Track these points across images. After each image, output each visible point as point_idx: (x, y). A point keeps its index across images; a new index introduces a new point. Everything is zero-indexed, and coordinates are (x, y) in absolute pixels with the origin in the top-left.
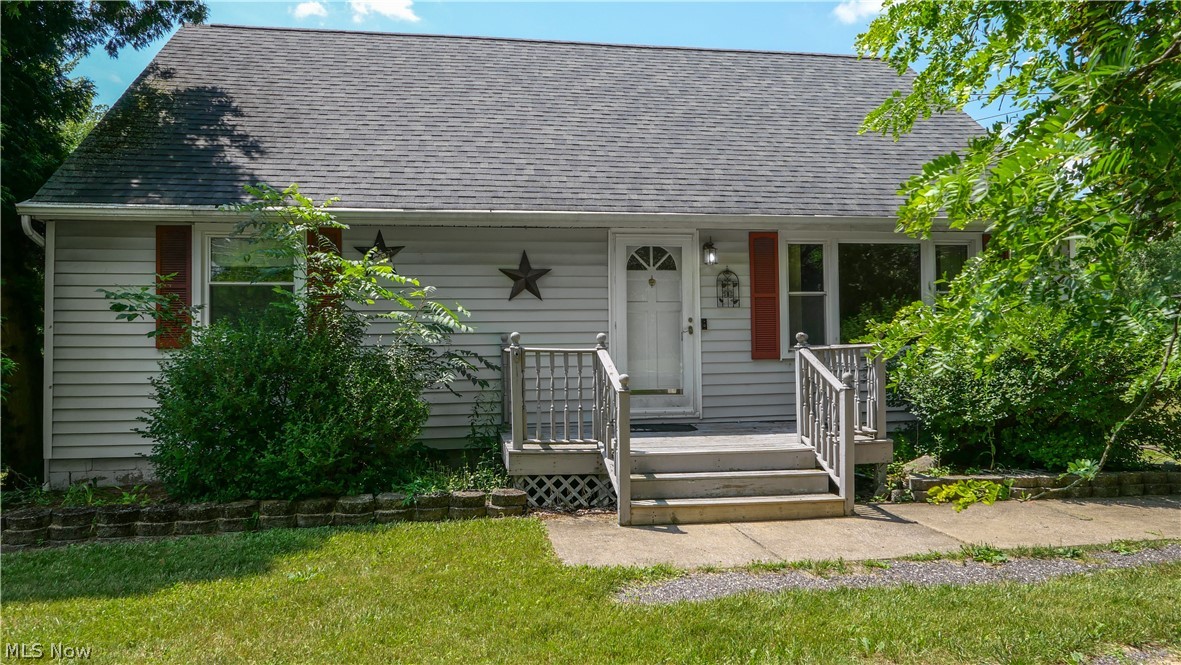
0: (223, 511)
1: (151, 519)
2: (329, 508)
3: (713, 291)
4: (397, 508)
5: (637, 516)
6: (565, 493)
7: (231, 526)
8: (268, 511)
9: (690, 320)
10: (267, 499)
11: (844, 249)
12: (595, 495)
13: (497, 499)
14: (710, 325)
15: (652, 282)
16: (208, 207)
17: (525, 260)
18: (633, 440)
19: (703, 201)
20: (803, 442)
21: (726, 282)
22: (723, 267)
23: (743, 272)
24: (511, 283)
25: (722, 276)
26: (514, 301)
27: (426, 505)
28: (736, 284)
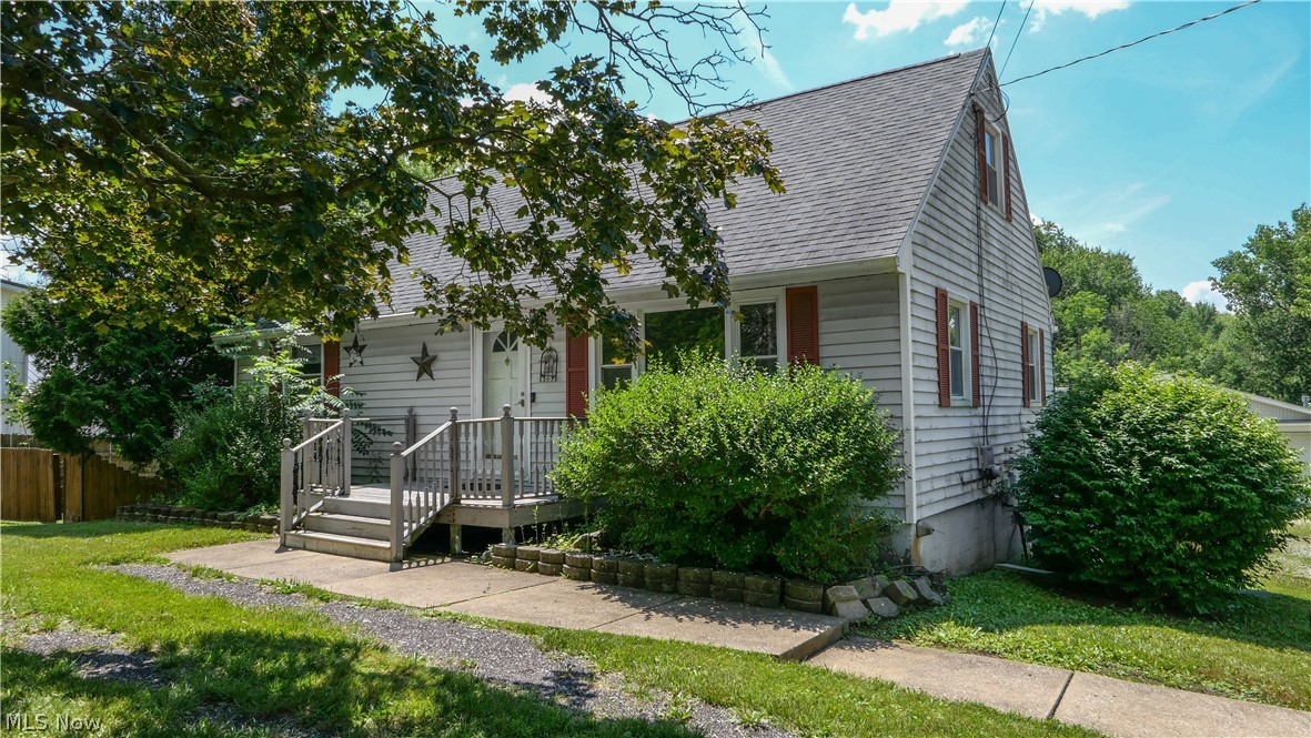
3: (539, 368)
9: (522, 394)
11: (648, 317)
14: (539, 398)
15: (508, 361)
17: (425, 349)
21: (548, 359)
23: (561, 349)
24: (417, 368)
25: (546, 354)
26: (419, 382)
28: (556, 360)
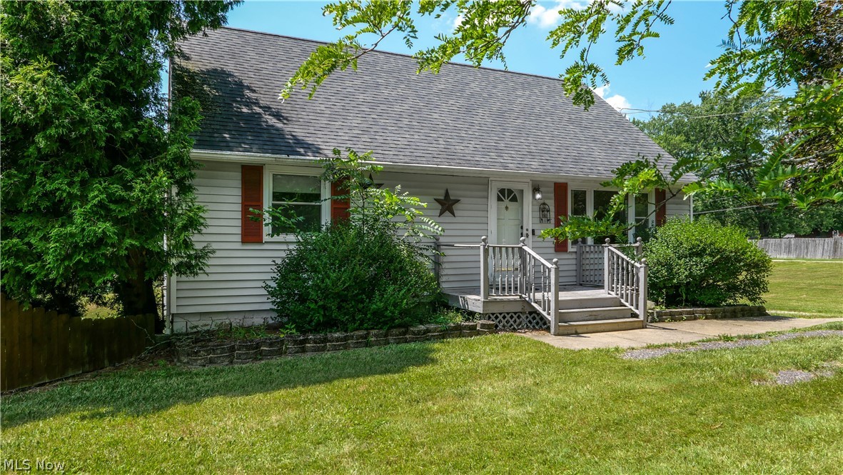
0: (353, 336)
1: (315, 342)
2: (405, 333)
3: (537, 214)
4: (438, 332)
5: (561, 330)
6: (508, 322)
7: (358, 345)
8: (376, 335)
9: (527, 230)
10: (373, 329)
12: (520, 323)
13: (483, 326)
14: (536, 233)
15: (507, 208)
16: (284, 156)
17: (447, 194)
18: (536, 294)
19: (535, 164)
20: (609, 294)
21: (543, 209)
22: (542, 201)
23: (551, 204)
24: (440, 207)
25: (542, 206)
26: (441, 217)
27: (452, 330)
28: (548, 211)
